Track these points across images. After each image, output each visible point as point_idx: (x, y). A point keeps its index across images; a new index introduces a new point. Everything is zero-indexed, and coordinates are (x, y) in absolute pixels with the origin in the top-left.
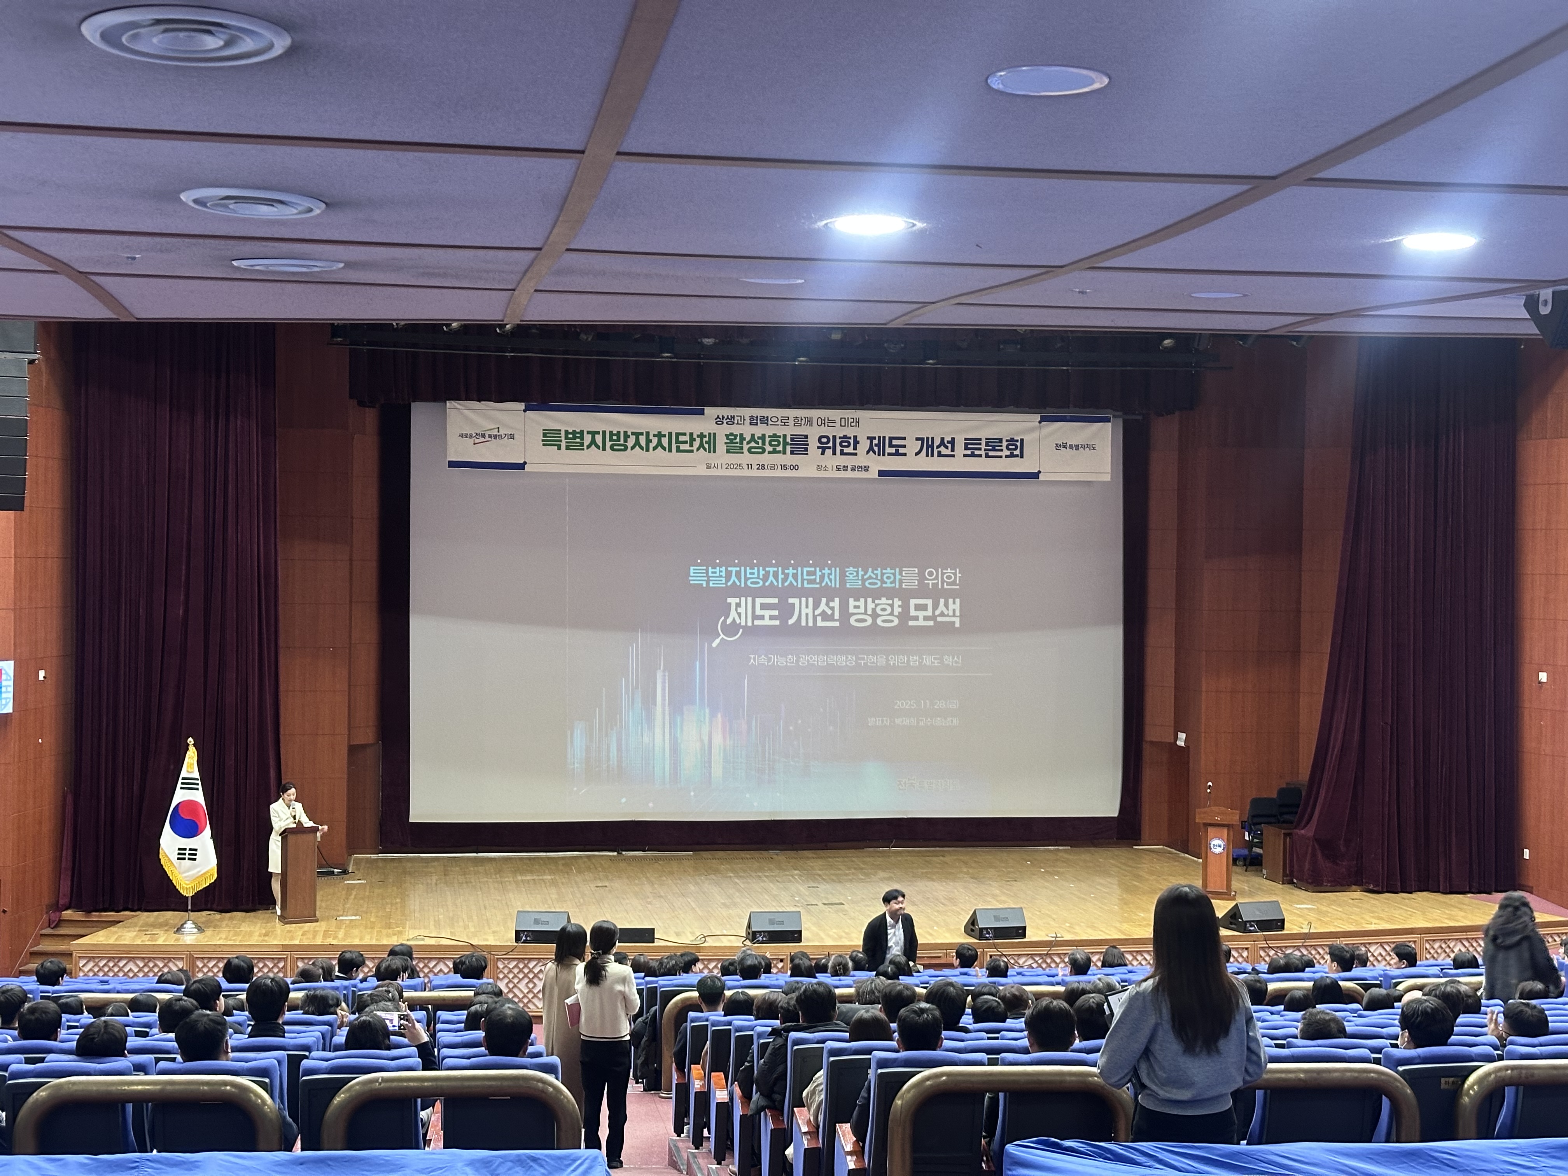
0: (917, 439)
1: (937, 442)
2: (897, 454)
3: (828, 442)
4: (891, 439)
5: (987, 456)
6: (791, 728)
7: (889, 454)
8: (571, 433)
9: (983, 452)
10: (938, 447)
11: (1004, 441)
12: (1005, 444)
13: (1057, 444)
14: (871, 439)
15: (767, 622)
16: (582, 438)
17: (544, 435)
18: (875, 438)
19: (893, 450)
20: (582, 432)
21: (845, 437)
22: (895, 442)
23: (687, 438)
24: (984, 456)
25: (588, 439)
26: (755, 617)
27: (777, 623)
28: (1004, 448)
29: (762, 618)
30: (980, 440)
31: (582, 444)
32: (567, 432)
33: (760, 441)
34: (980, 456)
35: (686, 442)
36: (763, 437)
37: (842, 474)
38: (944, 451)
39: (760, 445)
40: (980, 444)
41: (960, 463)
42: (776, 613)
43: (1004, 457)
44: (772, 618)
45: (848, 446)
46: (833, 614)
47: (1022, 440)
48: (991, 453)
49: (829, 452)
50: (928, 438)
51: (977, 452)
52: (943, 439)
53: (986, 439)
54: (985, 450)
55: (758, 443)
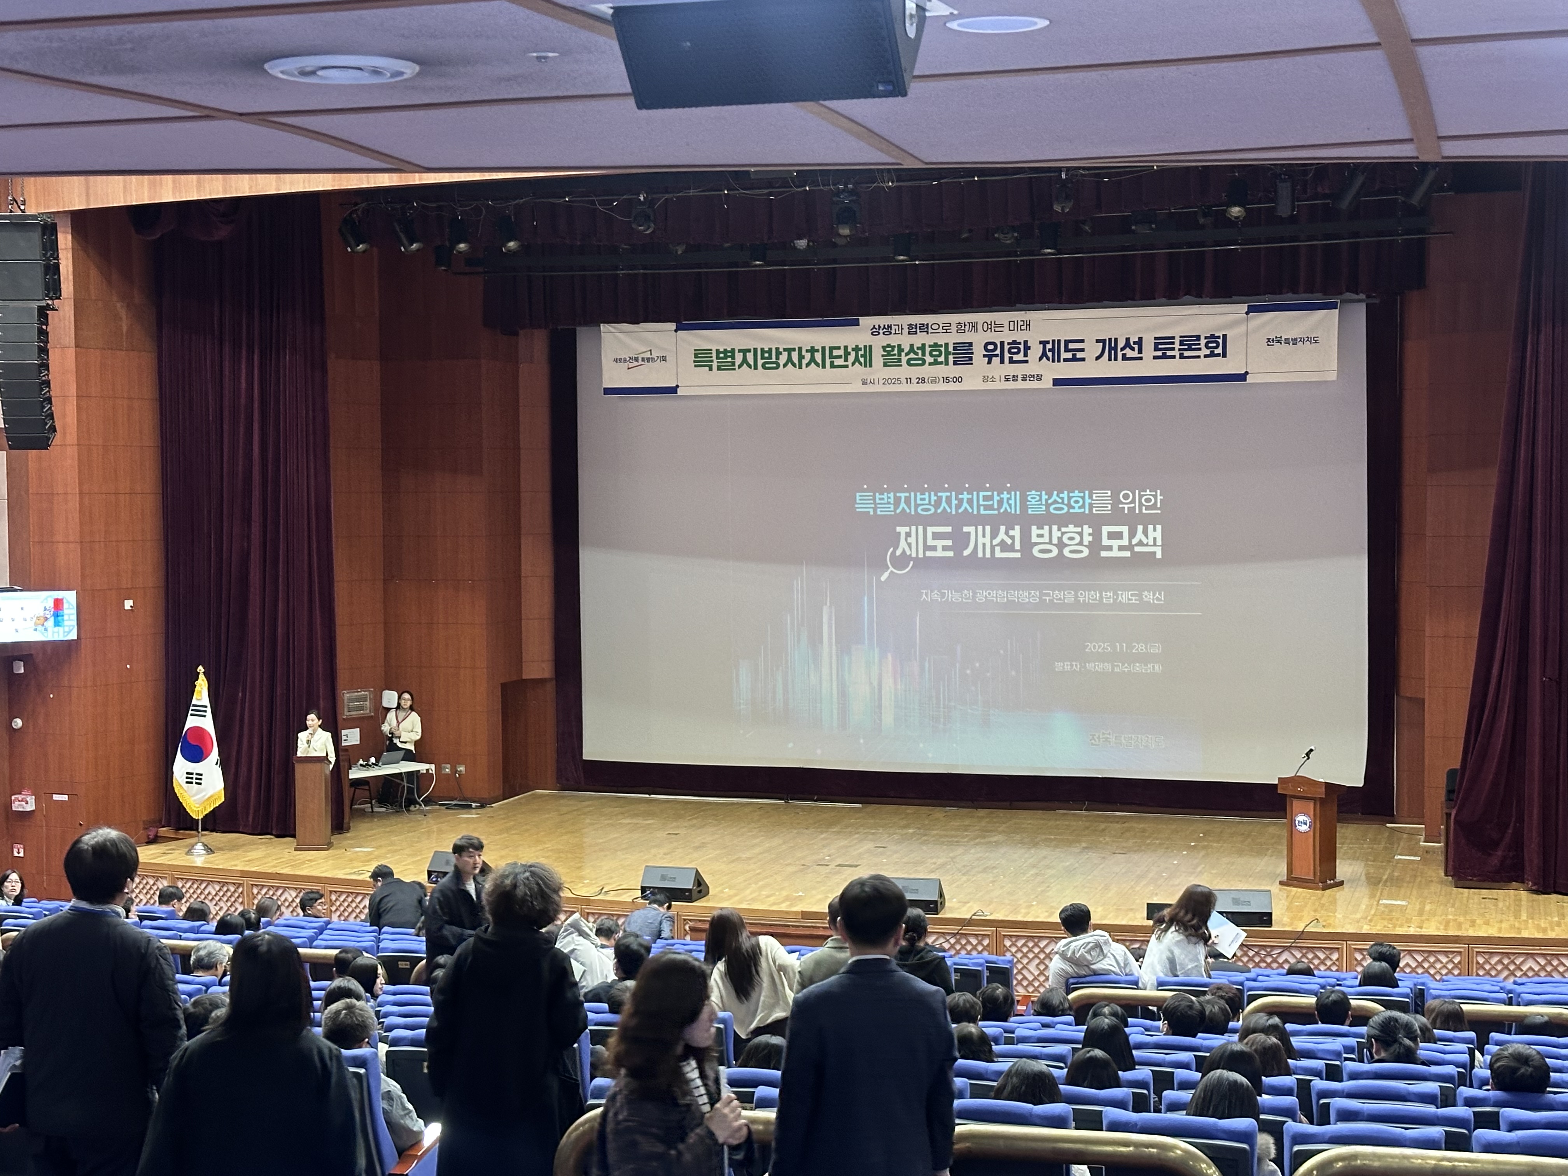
0: (1098, 341)
1: (1121, 344)
2: (1074, 359)
3: (995, 349)
4: (1067, 342)
5: (1182, 357)
6: (968, 672)
7: (1065, 360)
8: (722, 352)
9: (1176, 353)
10: (1122, 349)
11: (1202, 338)
12: (1203, 342)
13: (1269, 339)
14: (1044, 343)
15: (939, 553)
16: (733, 357)
17: (696, 356)
18: (1048, 342)
19: (1069, 355)
20: (733, 350)
21: (1014, 342)
22: (1071, 346)
23: (841, 352)
24: (1178, 356)
25: (739, 358)
26: (927, 548)
27: (951, 554)
28: (1202, 346)
29: (934, 548)
30: (1173, 338)
31: (733, 364)
32: (718, 352)
33: (920, 352)
34: (1174, 357)
35: (840, 357)
36: (923, 348)
37: (1011, 385)
38: (1129, 353)
39: (920, 356)
40: (1173, 343)
41: (1150, 367)
42: (949, 543)
43: (1202, 357)
44: (945, 548)
45: (1018, 353)
46: (1013, 543)
47: (1225, 336)
48: (1186, 354)
49: (996, 360)
50: (1110, 339)
51: (1169, 353)
52: (1128, 339)
53: (1181, 337)
54: (1180, 350)
55: (917, 354)
